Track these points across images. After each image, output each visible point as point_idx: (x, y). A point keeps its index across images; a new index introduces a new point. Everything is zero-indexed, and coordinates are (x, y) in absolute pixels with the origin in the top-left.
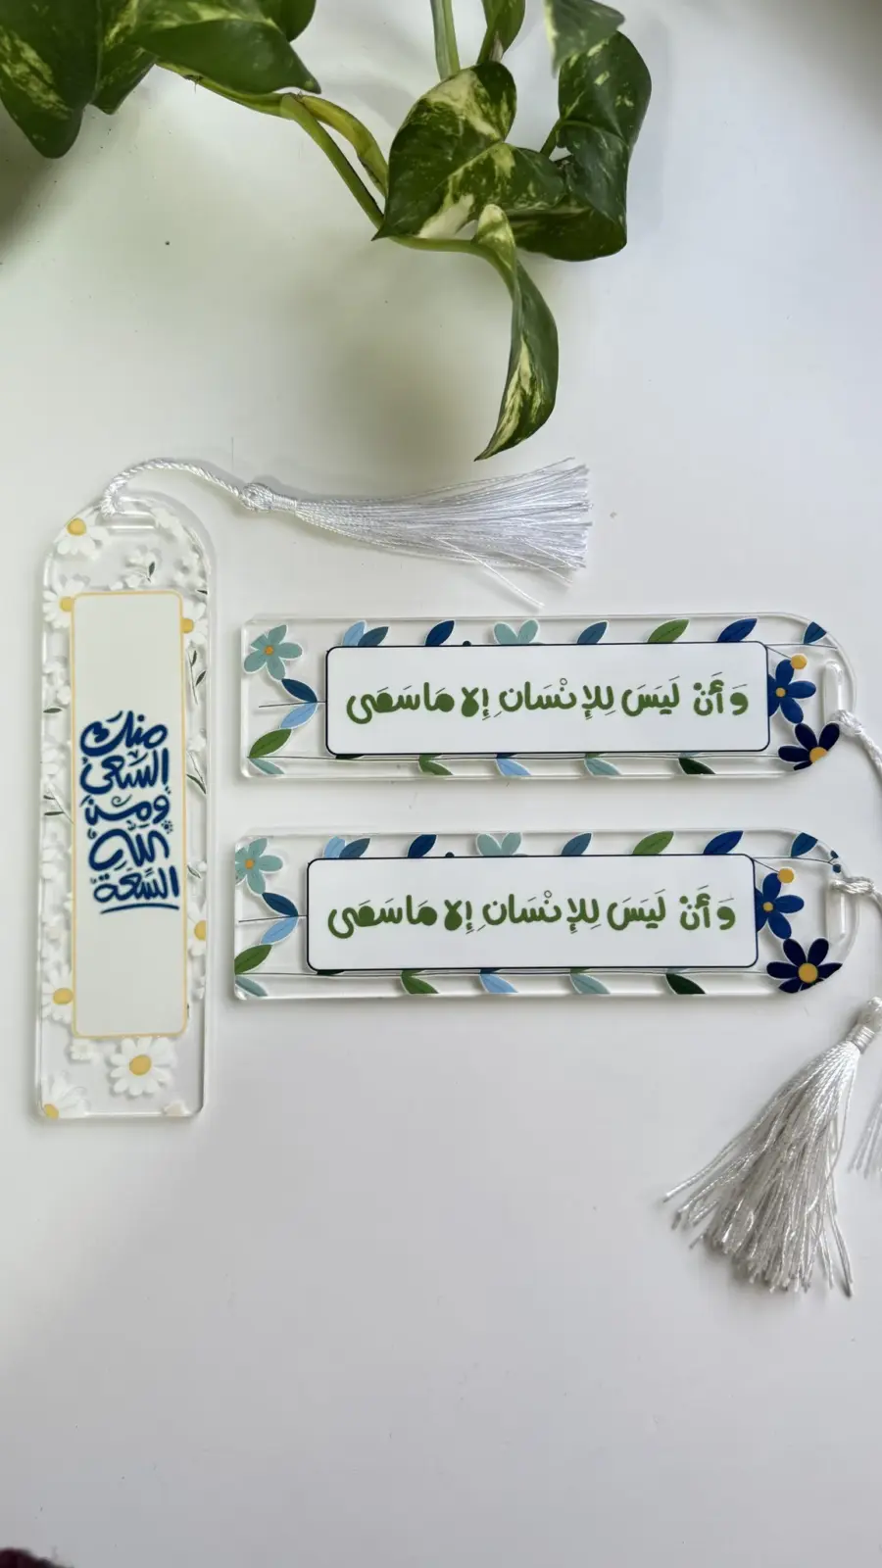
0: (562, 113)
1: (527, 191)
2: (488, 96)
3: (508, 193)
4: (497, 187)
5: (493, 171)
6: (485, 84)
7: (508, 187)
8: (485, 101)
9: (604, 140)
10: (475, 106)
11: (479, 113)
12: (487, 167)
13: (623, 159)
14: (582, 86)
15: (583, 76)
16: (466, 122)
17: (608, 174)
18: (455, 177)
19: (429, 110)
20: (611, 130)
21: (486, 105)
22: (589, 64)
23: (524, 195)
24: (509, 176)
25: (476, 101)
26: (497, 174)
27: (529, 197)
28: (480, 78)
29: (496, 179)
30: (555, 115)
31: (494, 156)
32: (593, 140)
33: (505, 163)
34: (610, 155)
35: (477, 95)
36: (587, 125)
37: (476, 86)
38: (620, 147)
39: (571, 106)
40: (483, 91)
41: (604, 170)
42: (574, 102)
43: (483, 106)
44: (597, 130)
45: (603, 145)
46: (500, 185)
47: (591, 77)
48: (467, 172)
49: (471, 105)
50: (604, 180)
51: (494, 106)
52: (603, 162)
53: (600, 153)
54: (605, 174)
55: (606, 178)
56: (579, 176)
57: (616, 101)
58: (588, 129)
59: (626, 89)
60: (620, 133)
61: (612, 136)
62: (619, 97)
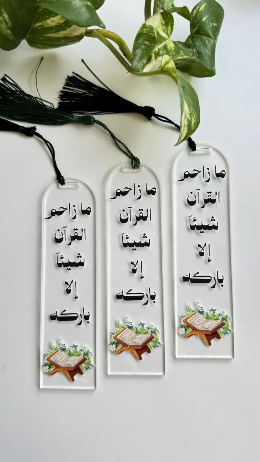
0: (191, 32)
1: (181, 54)
2: (165, 24)
3: (174, 55)
4: (170, 53)
5: (168, 49)
6: (164, 19)
7: (174, 53)
8: (164, 25)
9: (207, 41)
10: (161, 26)
11: (162, 29)
12: (165, 47)
13: (214, 46)
14: (198, 22)
15: (198, 19)
16: (158, 32)
17: (209, 53)
18: (155, 51)
19: (146, 28)
20: (208, 36)
21: (164, 26)
22: (200, 14)
23: (180, 55)
24: (173, 49)
25: (161, 25)
26: (169, 49)
27: (182, 55)
28: (163, 17)
29: (169, 51)
30: (189, 33)
31: (167, 44)
32: (203, 41)
33: (171, 46)
34: (209, 46)
35: (161, 23)
36: (200, 36)
37: (161, 20)
38: (212, 42)
39: (194, 29)
40: (163, 22)
41: (207, 52)
42: (195, 27)
43: (163, 27)
44: (204, 37)
45: (207, 43)
46: (171, 53)
47: (201, 18)
48: (159, 49)
49: (160, 26)
50: (208, 56)
51: (166, 27)
52: (207, 49)
53: (205, 45)
54: (208, 53)
55: (208, 54)
56: (199, 55)
57: (210, 26)
58: (201, 37)
59: (214, 20)
60: (212, 37)
61: (209, 39)
62: (211, 24)
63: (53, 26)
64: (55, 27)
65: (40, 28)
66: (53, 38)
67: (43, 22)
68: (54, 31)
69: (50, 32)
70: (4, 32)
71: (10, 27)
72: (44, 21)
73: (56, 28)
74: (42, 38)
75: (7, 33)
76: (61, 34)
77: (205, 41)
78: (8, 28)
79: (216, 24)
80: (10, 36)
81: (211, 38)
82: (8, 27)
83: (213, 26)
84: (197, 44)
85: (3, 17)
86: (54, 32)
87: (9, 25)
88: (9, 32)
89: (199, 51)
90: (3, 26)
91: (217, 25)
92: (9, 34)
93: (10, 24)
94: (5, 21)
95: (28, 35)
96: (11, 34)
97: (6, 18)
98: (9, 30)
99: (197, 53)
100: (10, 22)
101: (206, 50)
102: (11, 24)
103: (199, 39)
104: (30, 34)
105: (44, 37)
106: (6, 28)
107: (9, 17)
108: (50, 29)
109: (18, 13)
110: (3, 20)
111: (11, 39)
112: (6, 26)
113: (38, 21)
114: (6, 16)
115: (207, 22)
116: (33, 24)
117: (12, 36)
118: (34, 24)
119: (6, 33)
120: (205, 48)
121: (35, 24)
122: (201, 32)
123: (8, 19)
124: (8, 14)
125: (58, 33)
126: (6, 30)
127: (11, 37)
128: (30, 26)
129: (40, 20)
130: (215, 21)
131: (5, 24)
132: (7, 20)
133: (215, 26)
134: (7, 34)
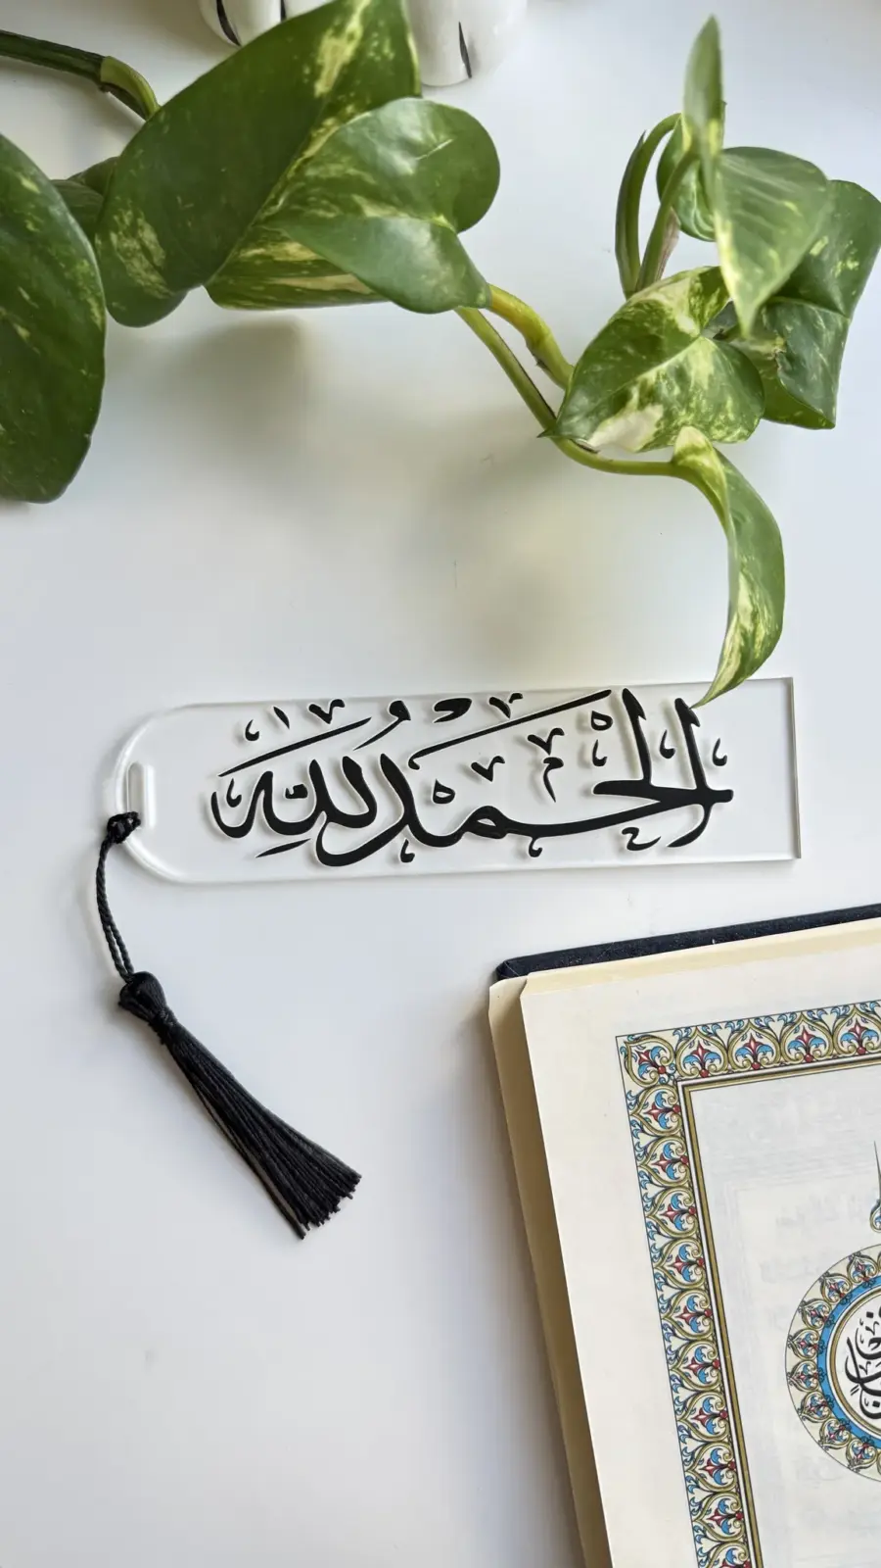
5: (689, 381)
9: (822, 320)
12: (682, 373)
13: (842, 336)
16: (671, 323)
17: (823, 358)
20: (828, 304)
24: (708, 385)
26: (692, 383)
29: (691, 389)
32: (809, 321)
34: (828, 337)
41: (820, 355)
44: (812, 308)
45: (820, 326)
50: (819, 368)
52: (820, 346)
53: (816, 336)
54: (822, 361)
55: (823, 365)
56: (792, 366)
57: (836, 270)
58: (802, 306)
59: (848, 250)
60: (841, 307)
61: (831, 313)
62: (840, 264)
63: (305, 261)
64: (309, 263)
65: (258, 262)
66: (298, 290)
67: (270, 246)
68: (305, 272)
69: (292, 274)
70: (140, 281)
71: (158, 264)
72: (274, 245)
73: (315, 266)
74: (261, 288)
75: (149, 280)
76: (330, 282)
77: (815, 319)
78: (155, 268)
79: (856, 264)
80: (158, 289)
81: (835, 309)
82: (152, 266)
83: (845, 271)
84: (789, 329)
85: (140, 241)
86: (303, 276)
87: (156, 260)
88: (154, 278)
89: (794, 352)
90: (137, 264)
91: (859, 266)
92: (153, 283)
93: (159, 255)
94: (145, 250)
95: (213, 278)
96: (161, 284)
97: (151, 242)
98: (157, 272)
99: (785, 360)
100: (161, 251)
101: (818, 349)
102: (164, 257)
103: (795, 311)
104: (220, 275)
105: (270, 286)
106: (146, 270)
107: (159, 238)
108: (295, 268)
109: (189, 224)
110: (138, 247)
111: (160, 297)
112: (146, 263)
113: (255, 240)
114: (149, 236)
115: (826, 257)
116: (234, 252)
117: (161, 287)
118: (239, 250)
119: (143, 283)
120: (815, 344)
121: (243, 251)
122: (802, 292)
123: (155, 245)
124: (156, 229)
125: (320, 278)
126: (144, 274)
127: (160, 292)
128: (226, 254)
129: (260, 241)
130: (853, 253)
131: (143, 257)
132: (152, 247)
133: (854, 269)
134: (149, 284)
